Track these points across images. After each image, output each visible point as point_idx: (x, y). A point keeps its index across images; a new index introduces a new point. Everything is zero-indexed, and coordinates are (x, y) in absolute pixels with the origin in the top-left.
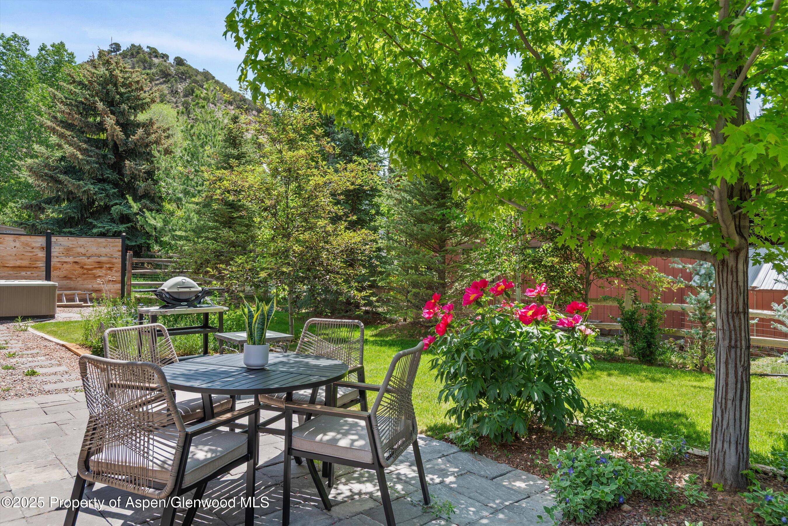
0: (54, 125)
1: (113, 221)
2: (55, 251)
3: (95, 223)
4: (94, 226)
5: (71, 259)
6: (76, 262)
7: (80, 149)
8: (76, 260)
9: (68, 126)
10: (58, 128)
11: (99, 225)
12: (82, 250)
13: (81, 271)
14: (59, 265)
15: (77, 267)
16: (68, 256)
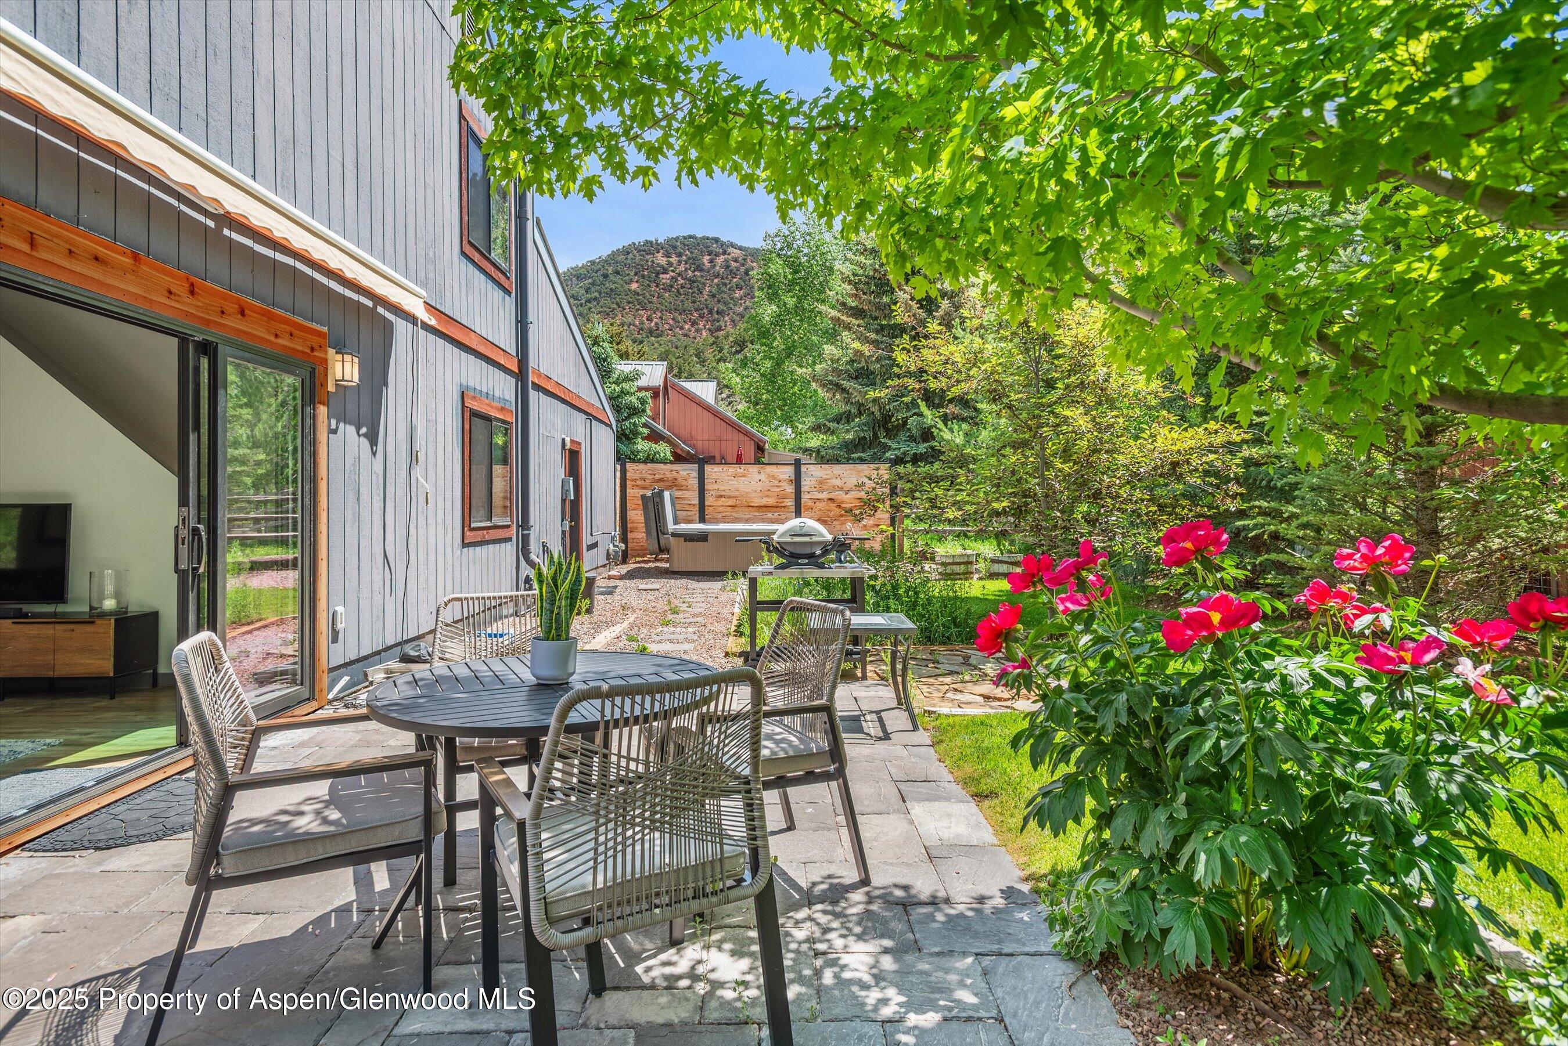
0: (839, 315)
1: (912, 439)
2: (807, 484)
3: (890, 443)
4: (889, 448)
5: (824, 495)
6: (831, 499)
7: (867, 341)
8: (831, 496)
9: (857, 313)
10: (844, 318)
11: (894, 446)
12: (838, 482)
13: (837, 511)
14: (810, 503)
15: (832, 505)
16: (821, 490)
